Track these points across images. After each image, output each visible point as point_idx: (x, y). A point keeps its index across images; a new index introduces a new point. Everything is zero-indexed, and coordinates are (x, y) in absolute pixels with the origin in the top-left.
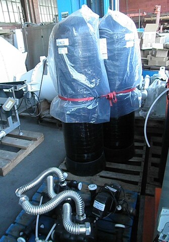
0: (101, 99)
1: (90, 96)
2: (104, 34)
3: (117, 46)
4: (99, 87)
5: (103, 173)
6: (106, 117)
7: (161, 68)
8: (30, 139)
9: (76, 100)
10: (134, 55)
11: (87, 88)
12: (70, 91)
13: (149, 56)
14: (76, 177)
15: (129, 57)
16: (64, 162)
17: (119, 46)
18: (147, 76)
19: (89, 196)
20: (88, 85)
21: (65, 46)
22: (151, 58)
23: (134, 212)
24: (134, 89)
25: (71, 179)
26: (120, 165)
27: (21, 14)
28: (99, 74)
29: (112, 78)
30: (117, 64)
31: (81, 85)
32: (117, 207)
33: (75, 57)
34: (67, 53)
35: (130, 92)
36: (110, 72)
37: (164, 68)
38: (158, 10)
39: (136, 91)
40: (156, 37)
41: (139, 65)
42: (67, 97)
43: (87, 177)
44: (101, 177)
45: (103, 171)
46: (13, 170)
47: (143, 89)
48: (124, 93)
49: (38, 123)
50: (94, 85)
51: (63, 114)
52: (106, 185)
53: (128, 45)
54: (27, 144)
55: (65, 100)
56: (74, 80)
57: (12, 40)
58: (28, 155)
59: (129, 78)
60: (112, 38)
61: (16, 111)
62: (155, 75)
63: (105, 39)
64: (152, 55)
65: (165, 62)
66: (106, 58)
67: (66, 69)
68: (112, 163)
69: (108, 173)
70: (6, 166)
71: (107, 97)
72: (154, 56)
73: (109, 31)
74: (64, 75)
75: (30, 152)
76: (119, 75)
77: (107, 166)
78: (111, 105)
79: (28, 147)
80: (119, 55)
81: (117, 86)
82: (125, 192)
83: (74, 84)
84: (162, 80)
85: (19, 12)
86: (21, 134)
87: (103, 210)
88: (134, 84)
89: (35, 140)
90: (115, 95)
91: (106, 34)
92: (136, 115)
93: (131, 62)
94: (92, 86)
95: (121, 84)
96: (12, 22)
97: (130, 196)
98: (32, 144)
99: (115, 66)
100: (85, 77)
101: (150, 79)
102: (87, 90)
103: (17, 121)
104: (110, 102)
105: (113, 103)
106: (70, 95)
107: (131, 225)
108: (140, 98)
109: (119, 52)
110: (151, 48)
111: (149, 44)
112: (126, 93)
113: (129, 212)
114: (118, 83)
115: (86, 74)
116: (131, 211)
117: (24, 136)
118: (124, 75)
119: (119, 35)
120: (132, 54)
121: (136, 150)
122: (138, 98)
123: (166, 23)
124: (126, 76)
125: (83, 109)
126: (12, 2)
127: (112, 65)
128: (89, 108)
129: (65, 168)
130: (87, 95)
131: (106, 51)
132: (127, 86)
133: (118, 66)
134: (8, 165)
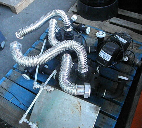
5: (114, 20)
16: (76, 4)
19: (96, 41)
23: (140, 64)
25: (80, 22)
26: (133, 13)
32: (124, 58)
44: (111, 23)
45: (114, 18)
46: (26, 9)
52: (116, 34)
68: (125, 11)
69: (119, 20)
70: (19, 5)
82: (134, 42)
87: (109, 61)
97: (138, 47)
107: (134, 75)
113: (135, 63)
116: (137, 63)
129: (76, 11)
134: (20, 3)
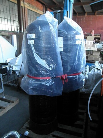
0: (57, 79)
1: (48, 76)
2: (61, 34)
3: (70, 43)
4: (56, 70)
5: (55, 133)
6: (59, 92)
7: (96, 62)
8: (9, 102)
9: (38, 78)
10: (81, 50)
11: (47, 70)
12: (34, 71)
13: (89, 54)
14: (35, 134)
15: (78, 50)
17: (71, 43)
18: (88, 66)
20: (48, 68)
21: (33, 39)
22: (90, 56)
24: (80, 73)
27: (18, 27)
28: (56, 61)
29: (65, 64)
30: (69, 55)
31: (42, 68)
33: (39, 47)
34: (34, 44)
35: (78, 76)
36: (64, 60)
37: (98, 62)
38: (93, 32)
39: (81, 75)
40: (93, 44)
41: (84, 57)
42: (32, 75)
43: (43, 135)
44: (54, 136)
45: (56, 131)
47: (86, 74)
48: (73, 75)
49: (17, 91)
50: (52, 68)
51: (28, 88)
53: (77, 43)
54: (6, 105)
55: (31, 77)
56: (38, 64)
57: (11, 40)
58: (6, 113)
59: (77, 65)
60: (67, 37)
61: (2, 82)
62: (93, 65)
63: (62, 37)
64: (91, 54)
65: (98, 59)
66: (62, 50)
67: (32, 56)
71: (61, 78)
72: (92, 54)
73: (65, 32)
74: (30, 59)
75: (7, 111)
76: (70, 63)
77: (59, 127)
78: (64, 84)
79: (6, 107)
80: (71, 48)
81: (68, 70)
83: (37, 66)
84: (97, 69)
85: (17, 26)
86: (4, 97)
88: (80, 70)
89: (13, 102)
90: (67, 77)
91: (62, 34)
92: (80, 91)
93: (79, 55)
94: (51, 69)
95: (71, 69)
96: (12, 31)
98: (10, 105)
99: (68, 56)
100: (46, 62)
101: (89, 68)
102: (47, 72)
103: (2, 88)
104: (63, 81)
105: (65, 82)
106: (34, 74)
108: (84, 80)
109: (71, 47)
110: (90, 50)
111: (89, 47)
112: (74, 76)
114: (69, 68)
115: (46, 60)
117: (6, 99)
118: (73, 63)
119: (72, 36)
120: (80, 49)
121: (80, 116)
122: (82, 79)
123: (97, 39)
124: (75, 64)
125: (43, 85)
126: (14, 20)
127: (66, 55)
128: (47, 85)
129: (28, 126)
130: (46, 75)
131: (62, 46)
132: (75, 71)
133: (70, 57)
